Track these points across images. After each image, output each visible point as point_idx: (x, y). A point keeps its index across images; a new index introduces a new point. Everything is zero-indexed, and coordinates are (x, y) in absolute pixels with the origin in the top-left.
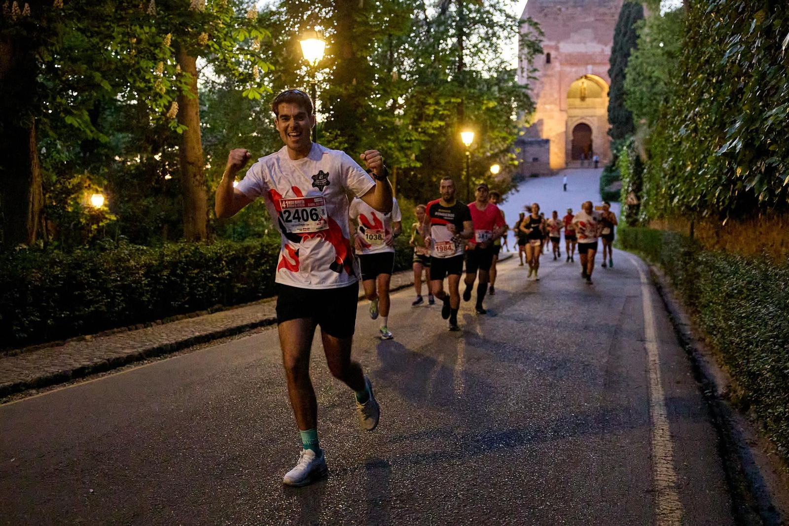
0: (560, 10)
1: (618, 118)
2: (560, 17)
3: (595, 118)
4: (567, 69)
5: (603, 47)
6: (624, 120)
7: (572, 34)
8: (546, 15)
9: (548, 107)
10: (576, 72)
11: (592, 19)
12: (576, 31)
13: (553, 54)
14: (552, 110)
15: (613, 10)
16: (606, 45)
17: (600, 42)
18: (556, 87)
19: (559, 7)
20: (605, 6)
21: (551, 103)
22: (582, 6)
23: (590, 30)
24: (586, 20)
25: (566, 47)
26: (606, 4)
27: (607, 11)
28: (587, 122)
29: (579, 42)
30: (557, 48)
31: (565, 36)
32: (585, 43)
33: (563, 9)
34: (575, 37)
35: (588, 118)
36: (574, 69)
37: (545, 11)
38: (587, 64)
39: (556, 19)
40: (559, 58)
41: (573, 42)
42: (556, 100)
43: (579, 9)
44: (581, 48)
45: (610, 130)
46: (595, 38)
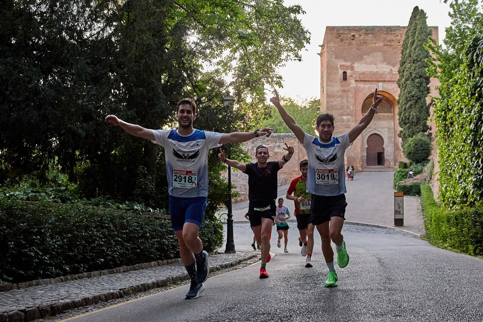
0: (354, 36)
1: (409, 119)
2: (354, 42)
3: (386, 129)
4: (361, 85)
5: (392, 67)
6: (415, 120)
7: (365, 57)
8: (342, 40)
9: (345, 117)
10: (369, 88)
11: (382, 44)
12: (368, 54)
13: (349, 72)
14: (348, 121)
15: (398, 38)
16: (394, 67)
17: (388, 63)
18: (352, 100)
19: (352, 34)
20: (392, 34)
21: (347, 115)
22: (373, 34)
23: (380, 53)
24: (377, 45)
25: (360, 67)
26: (392, 32)
27: (394, 39)
28: (378, 133)
29: (371, 63)
30: (352, 68)
31: (359, 58)
32: (375, 64)
33: (356, 36)
34: (367, 58)
35: (380, 129)
36: (367, 86)
37: (341, 37)
38: (379, 81)
39: (350, 44)
40: (354, 76)
41: (367, 64)
42: (352, 112)
43: (371, 36)
44: (373, 68)
45: (401, 132)
46: (384, 61)
